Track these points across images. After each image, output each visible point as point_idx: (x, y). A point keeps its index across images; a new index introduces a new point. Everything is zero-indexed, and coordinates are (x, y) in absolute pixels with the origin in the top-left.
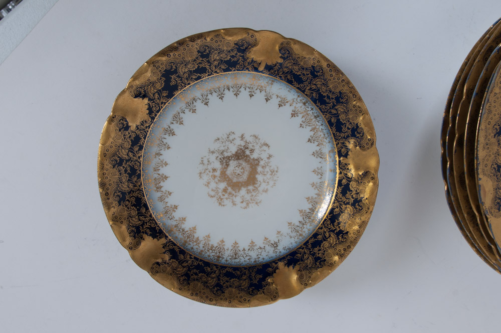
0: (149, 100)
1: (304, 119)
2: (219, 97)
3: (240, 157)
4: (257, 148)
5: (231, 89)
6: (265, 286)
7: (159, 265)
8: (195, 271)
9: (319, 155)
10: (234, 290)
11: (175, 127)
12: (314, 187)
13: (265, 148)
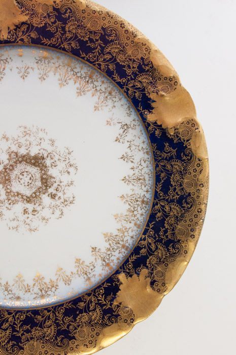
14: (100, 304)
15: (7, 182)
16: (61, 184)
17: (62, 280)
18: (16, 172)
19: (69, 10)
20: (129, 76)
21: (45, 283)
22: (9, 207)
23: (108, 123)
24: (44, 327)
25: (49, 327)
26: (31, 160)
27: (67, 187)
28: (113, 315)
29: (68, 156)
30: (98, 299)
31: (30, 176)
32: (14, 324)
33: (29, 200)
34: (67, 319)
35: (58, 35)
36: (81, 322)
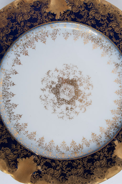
14: (105, 156)
15: (58, 93)
16: (85, 95)
17: (85, 144)
18: (62, 88)
19: (92, 4)
20: (120, 39)
21: (77, 146)
22: (59, 106)
23: (108, 63)
24: (78, 169)
25: (80, 168)
26: (70, 82)
27: (88, 96)
28: (112, 162)
29: (88, 80)
30: (104, 154)
31: (69, 90)
32: (62, 167)
33: (69, 103)
34: (89, 164)
35: (85, 17)
36: (96, 166)
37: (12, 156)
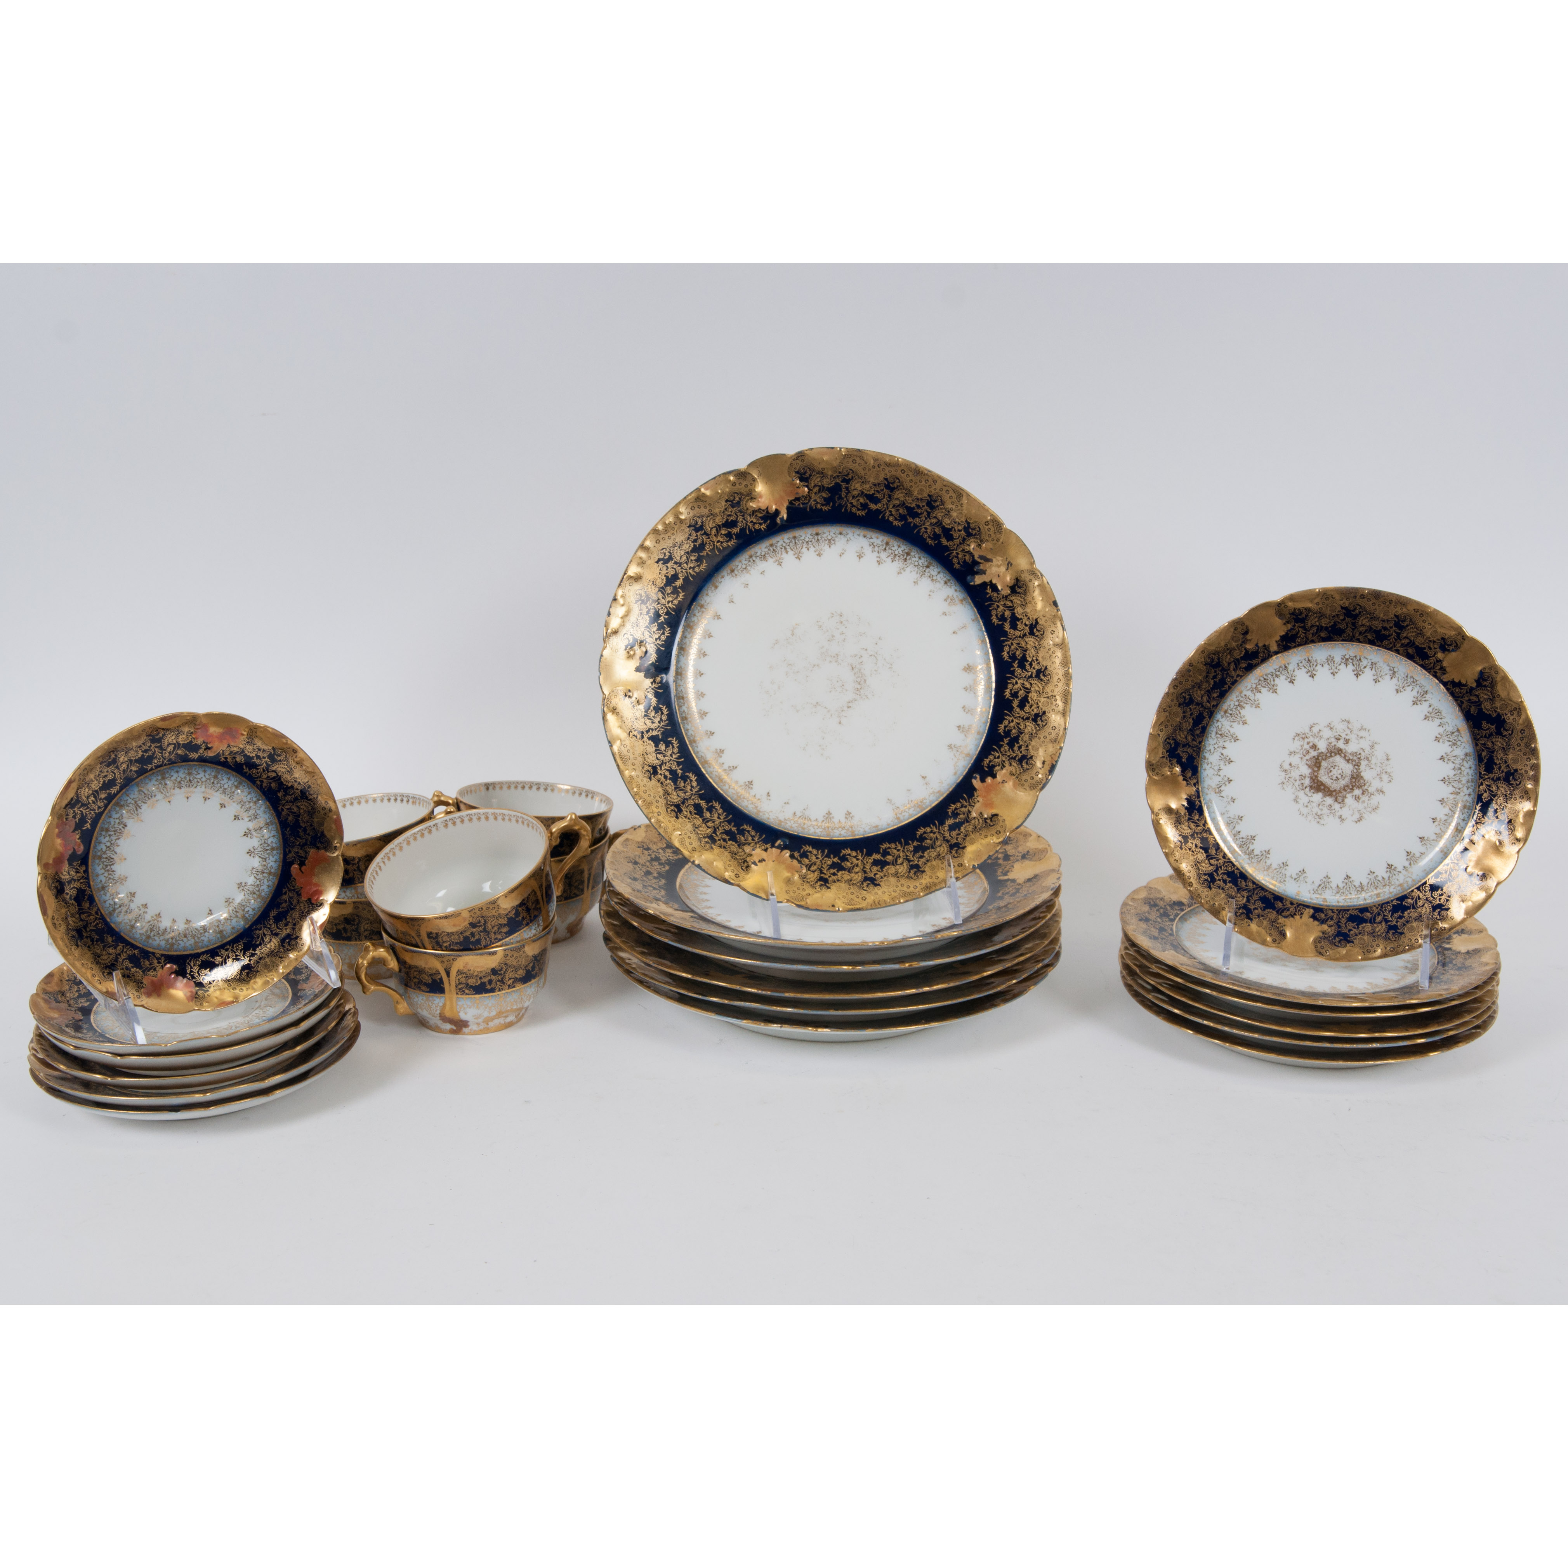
0: (1471, 687)
1: (1380, 878)
2: (1446, 778)
3: (1354, 780)
4: (1360, 806)
5: (1452, 797)
6: (1170, 761)
7: (1243, 634)
8: (1220, 677)
9: (1325, 884)
10: (1178, 720)
11: (1424, 708)
12: (1282, 865)
13: (1356, 816)
14: (1305, 629)
15: (1355, 776)
16: (1301, 756)
17: (1335, 663)
18: (1342, 783)
19: (1238, 915)
20: (1199, 838)
21: (1353, 665)
22: (1361, 752)
23: (1233, 800)
24: (1368, 626)
25: (1363, 625)
26: (1324, 789)
27: (1297, 751)
28: (1296, 616)
29: (1285, 781)
30: (1305, 634)
31: (1330, 774)
32: (1396, 640)
33: (1339, 752)
34: (1342, 626)
35: (1255, 897)
36: (1329, 619)
37: (1483, 695)
